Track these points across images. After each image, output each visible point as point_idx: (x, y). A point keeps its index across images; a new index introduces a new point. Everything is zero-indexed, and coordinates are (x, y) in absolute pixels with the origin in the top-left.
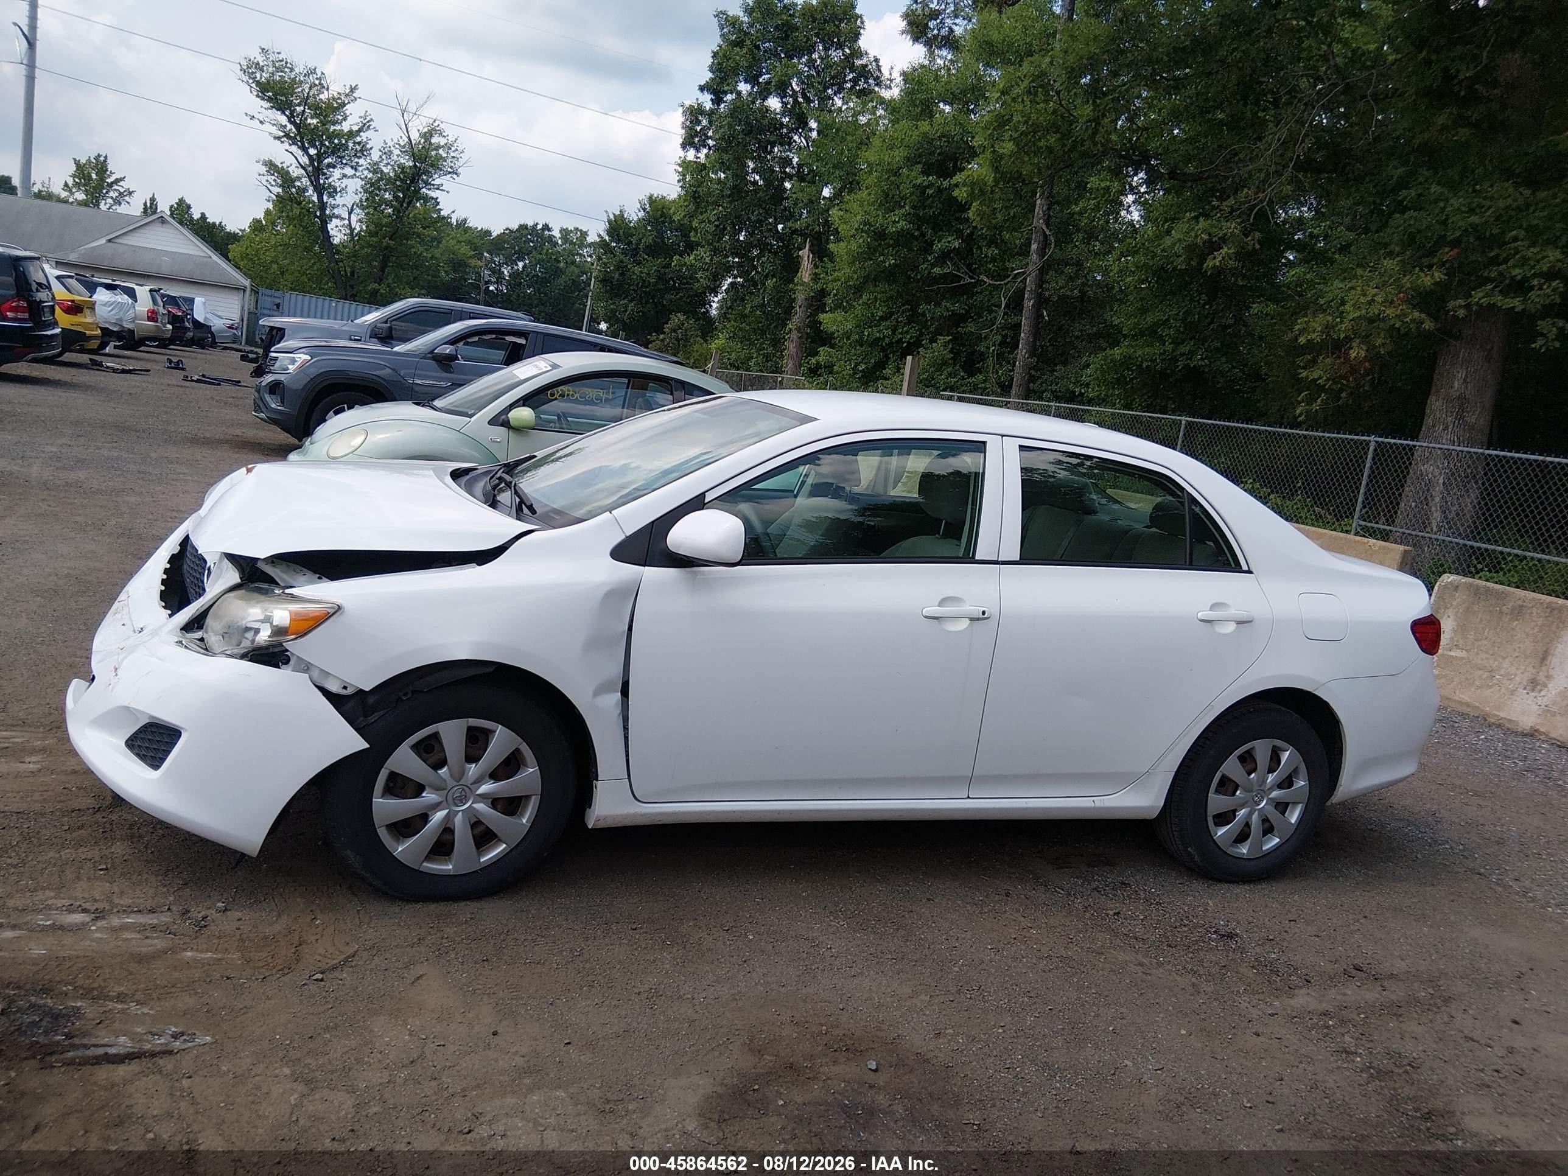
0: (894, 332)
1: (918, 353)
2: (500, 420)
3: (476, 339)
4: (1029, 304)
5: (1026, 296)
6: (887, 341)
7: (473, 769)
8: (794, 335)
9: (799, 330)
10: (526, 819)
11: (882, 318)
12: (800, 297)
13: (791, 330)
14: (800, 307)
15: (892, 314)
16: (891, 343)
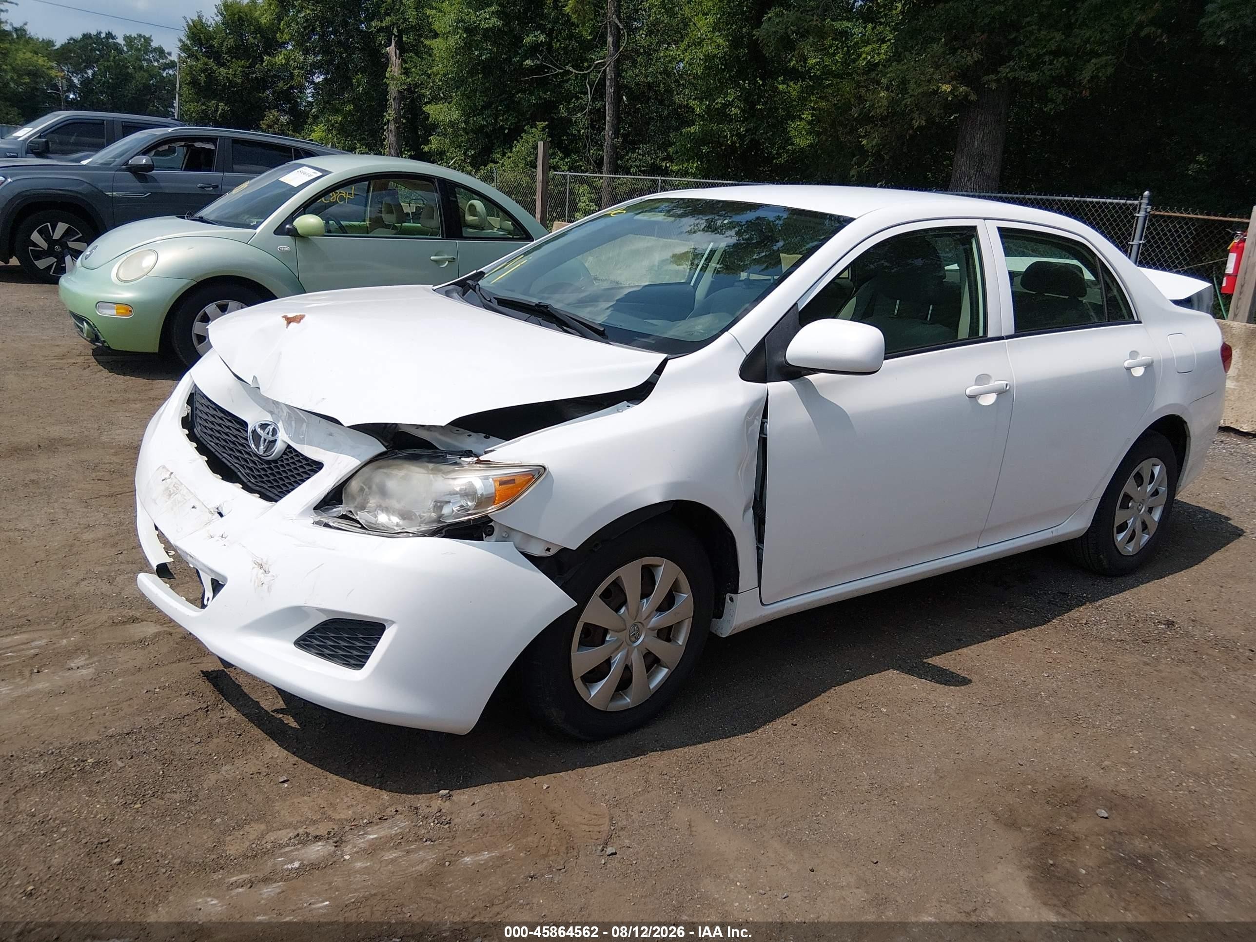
0: (496, 120)
1: (522, 138)
2: (285, 229)
3: (166, 147)
4: (610, 90)
5: (608, 83)
6: (491, 128)
7: (647, 605)
8: (392, 127)
9: (396, 121)
10: (682, 640)
11: (484, 108)
12: (393, 90)
13: (389, 121)
14: (394, 99)
15: (491, 104)
16: (494, 129)
